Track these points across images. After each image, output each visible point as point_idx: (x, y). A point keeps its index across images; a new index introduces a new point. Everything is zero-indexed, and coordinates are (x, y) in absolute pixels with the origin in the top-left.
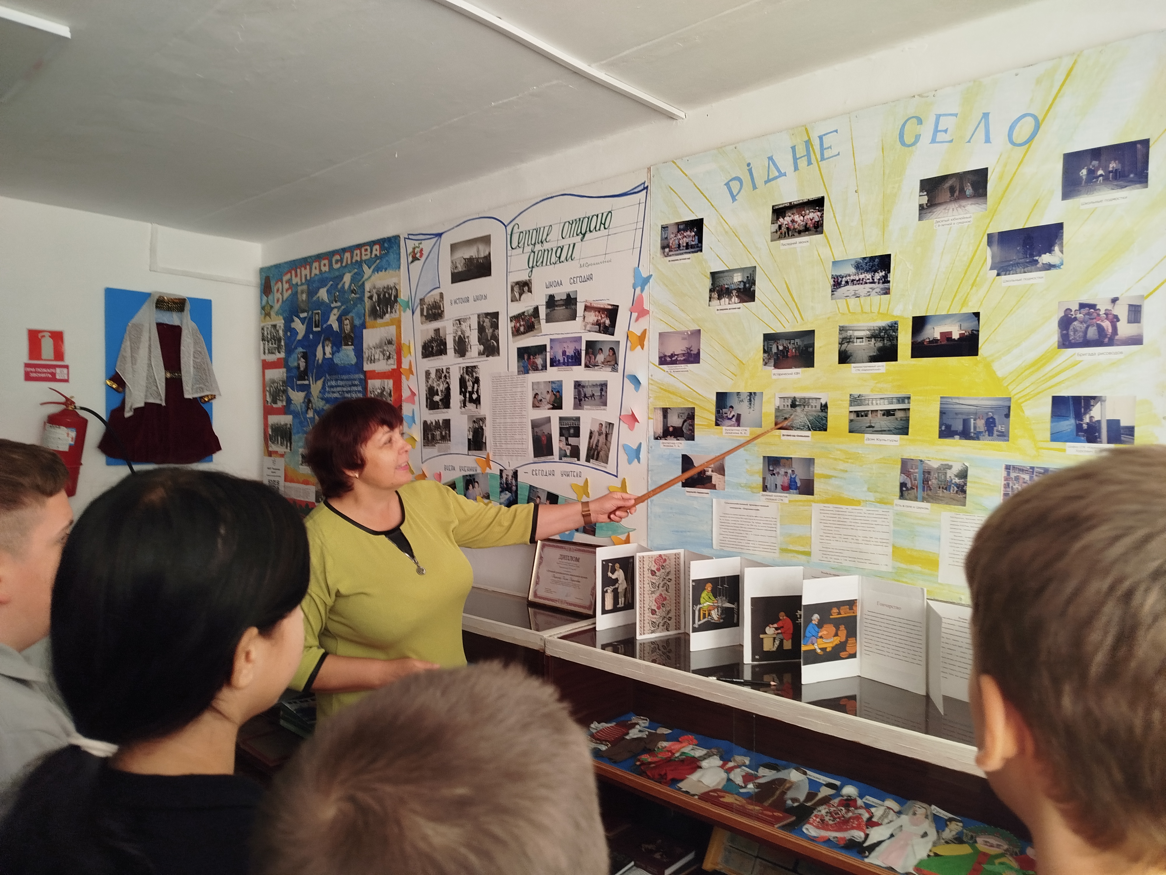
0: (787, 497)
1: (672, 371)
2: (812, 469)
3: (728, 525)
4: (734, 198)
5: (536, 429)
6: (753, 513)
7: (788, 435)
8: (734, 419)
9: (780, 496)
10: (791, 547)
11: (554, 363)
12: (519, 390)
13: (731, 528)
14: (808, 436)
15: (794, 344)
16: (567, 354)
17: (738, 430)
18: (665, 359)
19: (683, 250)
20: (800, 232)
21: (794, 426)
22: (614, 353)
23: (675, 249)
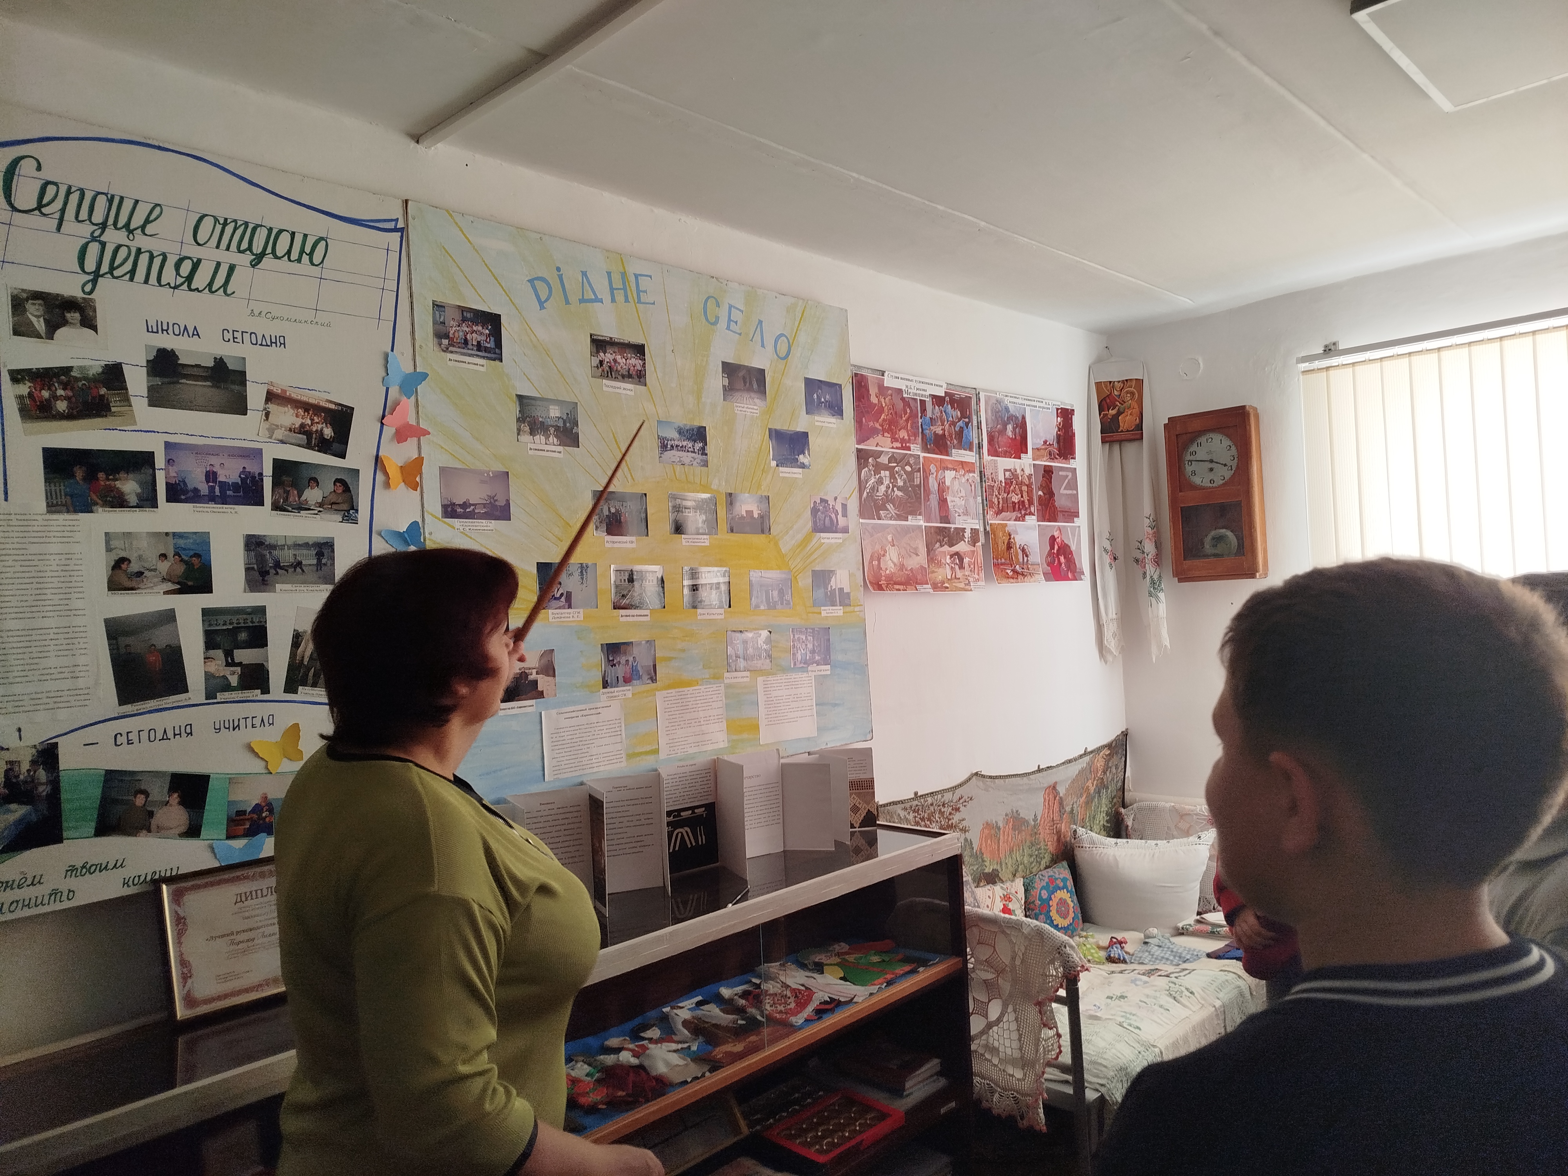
1: (467, 528)
2: (654, 652)
3: (563, 742)
4: (541, 304)
6: (593, 719)
8: (563, 599)
10: (638, 750)
13: (568, 746)
14: (647, 615)
16: (221, 478)
17: (570, 613)
18: (453, 509)
19: (473, 349)
20: (623, 376)
21: (633, 603)
22: (347, 489)
23: (460, 345)
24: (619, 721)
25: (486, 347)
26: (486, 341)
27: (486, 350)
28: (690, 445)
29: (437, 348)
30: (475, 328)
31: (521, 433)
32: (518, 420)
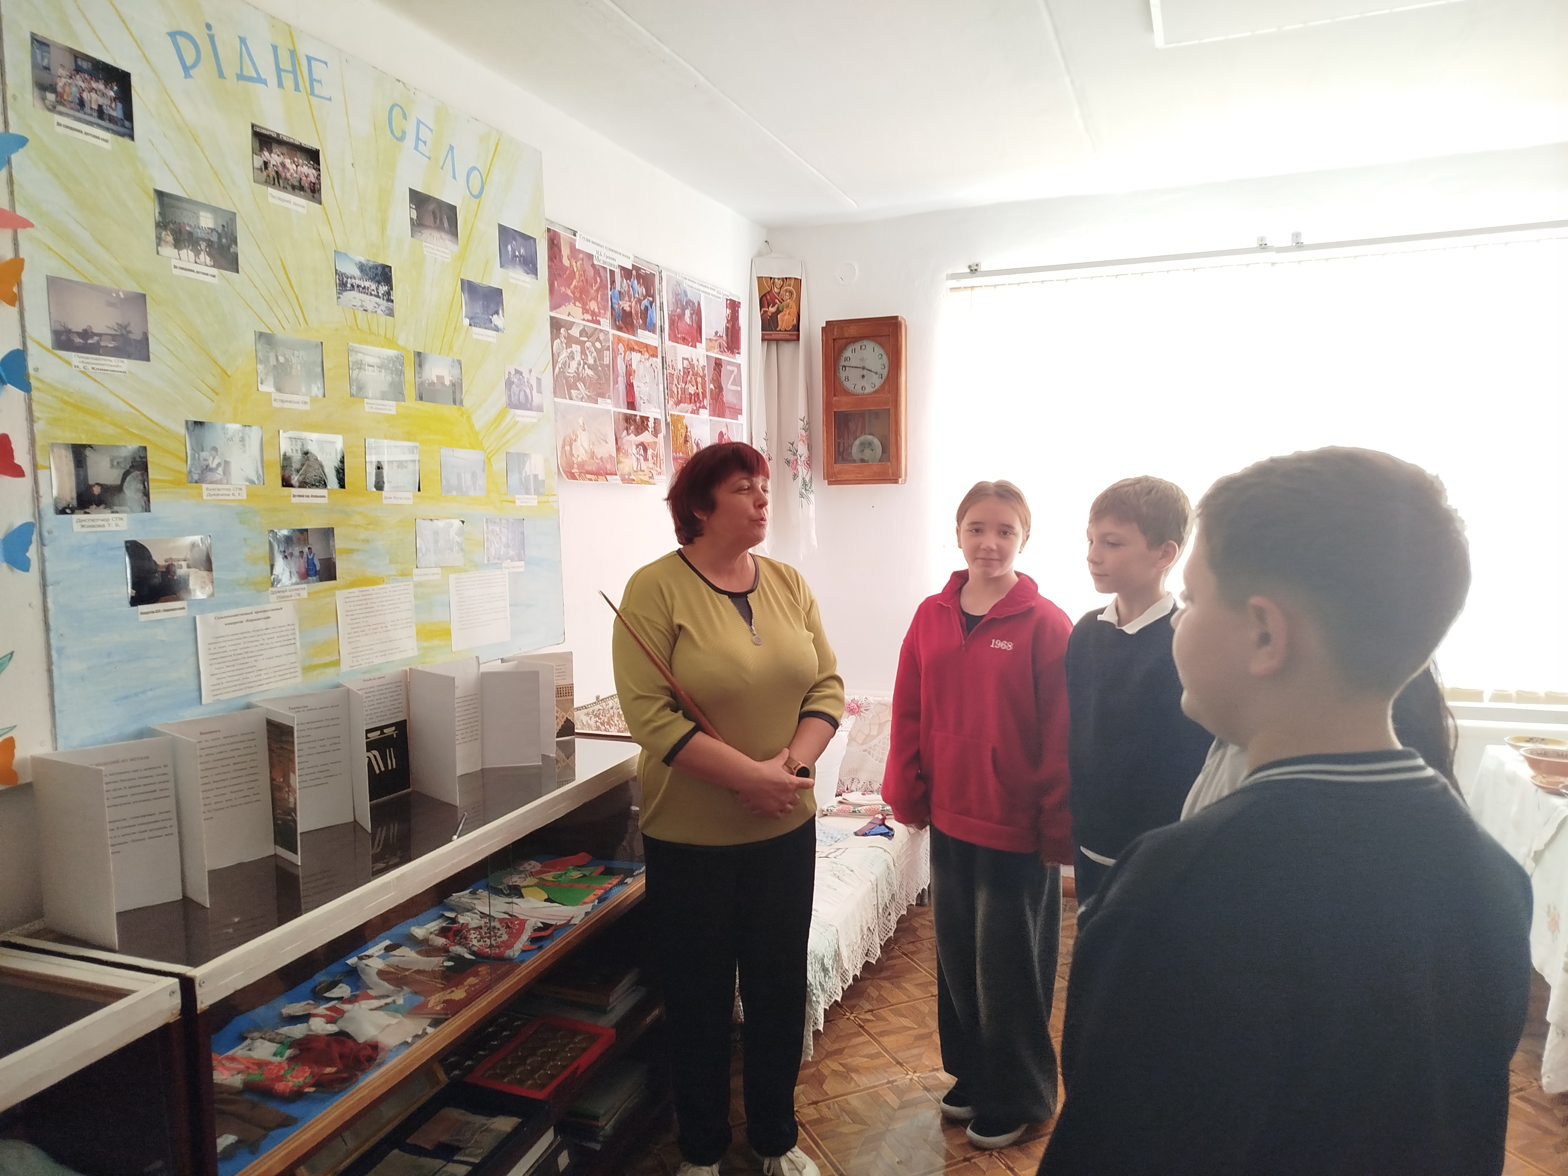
1: (90, 367)
2: (331, 542)
3: (224, 655)
4: (187, 70)
6: (261, 624)
8: (221, 471)
10: (316, 661)
13: (230, 659)
15: (298, 357)
18: (64, 338)
19: (91, 115)
20: (293, 187)
23: (72, 105)
24: (292, 627)
25: (110, 115)
26: (111, 107)
27: (111, 119)
28: (374, 287)
29: (38, 104)
30: (94, 85)
31: (162, 243)
32: (158, 225)
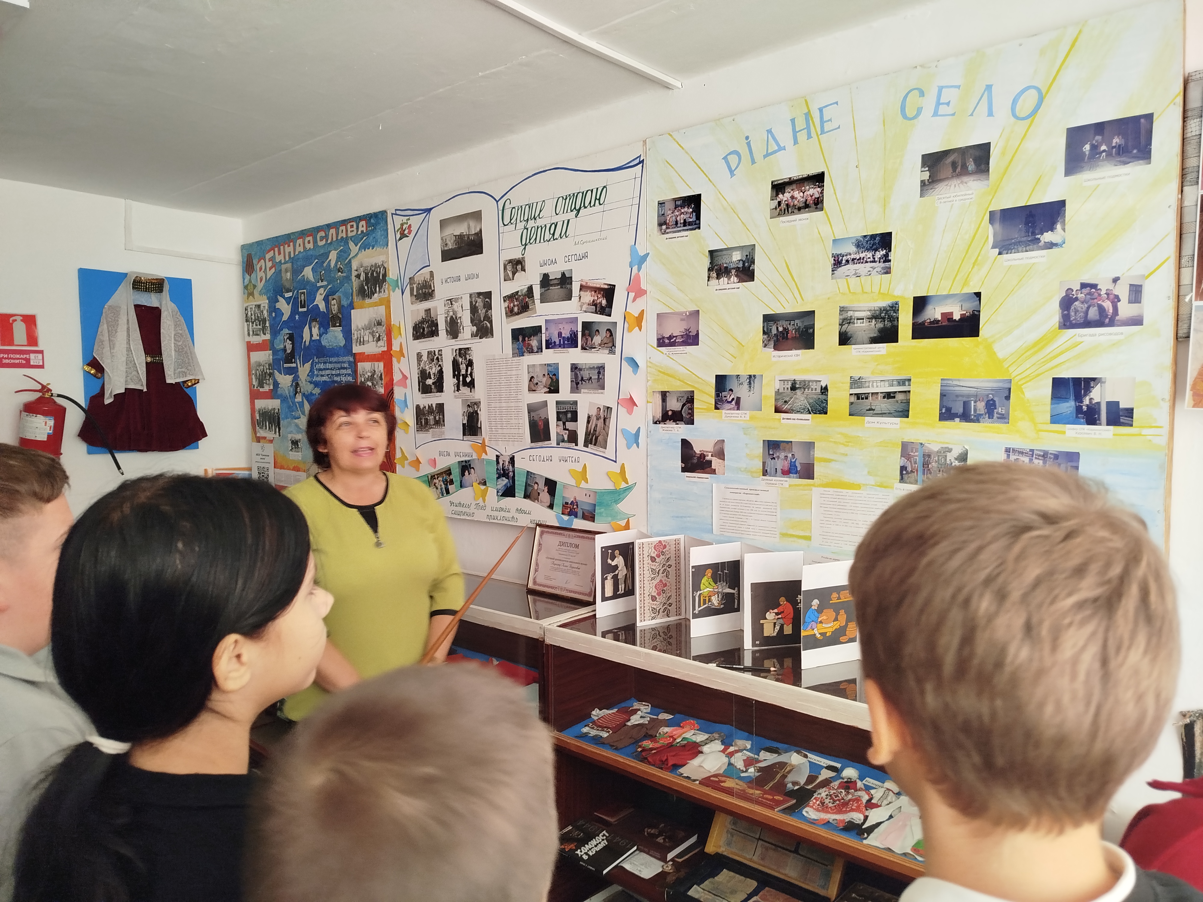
0: (786, 481)
1: (671, 353)
2: (812, 453)
3: (728, 510)
4: (732, 172)
5: (532, 414)
6: (753, 497)
7: (788, 419)
8: (733, 403)
9: (780, 481)
10: (791, 532)
11: (550, 345)
12: (514, 373)
13: (731, 513)
14: (808, 420)
15: (794, 325)
16: (563, 335)
17: (738, 414)
18: (663, 340)
19: (680, 227)
20: (799, 209)
21: (794, 409)
22: (611, 335)
23: (673, 226)
24: (774, 504)
26: (690, 217)
27: (690, 224)
28: (870, 255)
29: (659, 233)
30: (683, 211)
31: (710, 279)
32: (709, 270)
